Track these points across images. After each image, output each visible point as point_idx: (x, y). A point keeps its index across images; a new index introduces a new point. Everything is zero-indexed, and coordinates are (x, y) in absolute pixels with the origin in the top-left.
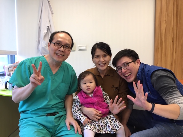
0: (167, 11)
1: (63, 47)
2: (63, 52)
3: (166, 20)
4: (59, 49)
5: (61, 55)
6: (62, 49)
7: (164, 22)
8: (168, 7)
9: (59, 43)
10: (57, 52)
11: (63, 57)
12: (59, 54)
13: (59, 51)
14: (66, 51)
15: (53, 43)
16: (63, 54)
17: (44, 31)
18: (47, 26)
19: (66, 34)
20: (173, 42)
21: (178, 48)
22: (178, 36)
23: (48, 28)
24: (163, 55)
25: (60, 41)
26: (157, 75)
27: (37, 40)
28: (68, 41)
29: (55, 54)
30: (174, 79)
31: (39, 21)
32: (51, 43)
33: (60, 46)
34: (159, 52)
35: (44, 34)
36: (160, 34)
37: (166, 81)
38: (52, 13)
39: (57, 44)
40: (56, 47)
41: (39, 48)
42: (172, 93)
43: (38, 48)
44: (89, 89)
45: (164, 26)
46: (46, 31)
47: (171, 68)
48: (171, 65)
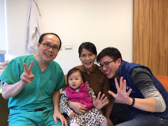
0: (144, 14)
1: (52, 47)
2: (51, 52)
3: (143, 22)
4: (48, 50)
5: (49, 55)
6: (51, 49)
7: (142, 24)
8: (144, 11)
9: (48, 44)
10: (46, 52)
11: (52, 57)
12: (48, 54)
13: (48, 52)
14: (55, 52)
15: (43, 44)
16: (51, 54)
17: (32, 31)
18: (35, 27)
19: (55, 36)
20: (149, 41)
21: (154, 47)
22: (153, 36)
23: (36, 29)
24: (141, 53)
25: (49, 42)
26: (136, 71)
27: (26, 40)
28: (56, 43)
29: (44, 54)
30: (151, 75)
31: (27, 22)
32: (40, 44)
33: (49, 46)
34: (137, 51)
35: (32, 34)
36: (138, 35)
37: (143, 76)
38: (40, 15)
39: (46, 45)
40: (45, 48)
41: (28, 48)
42: (149, 87)
43: (26, 47)
44: (74, 86)
45: (141, 27)
46: (34, 32)
47: (148, 65)
48: (148, 62)
